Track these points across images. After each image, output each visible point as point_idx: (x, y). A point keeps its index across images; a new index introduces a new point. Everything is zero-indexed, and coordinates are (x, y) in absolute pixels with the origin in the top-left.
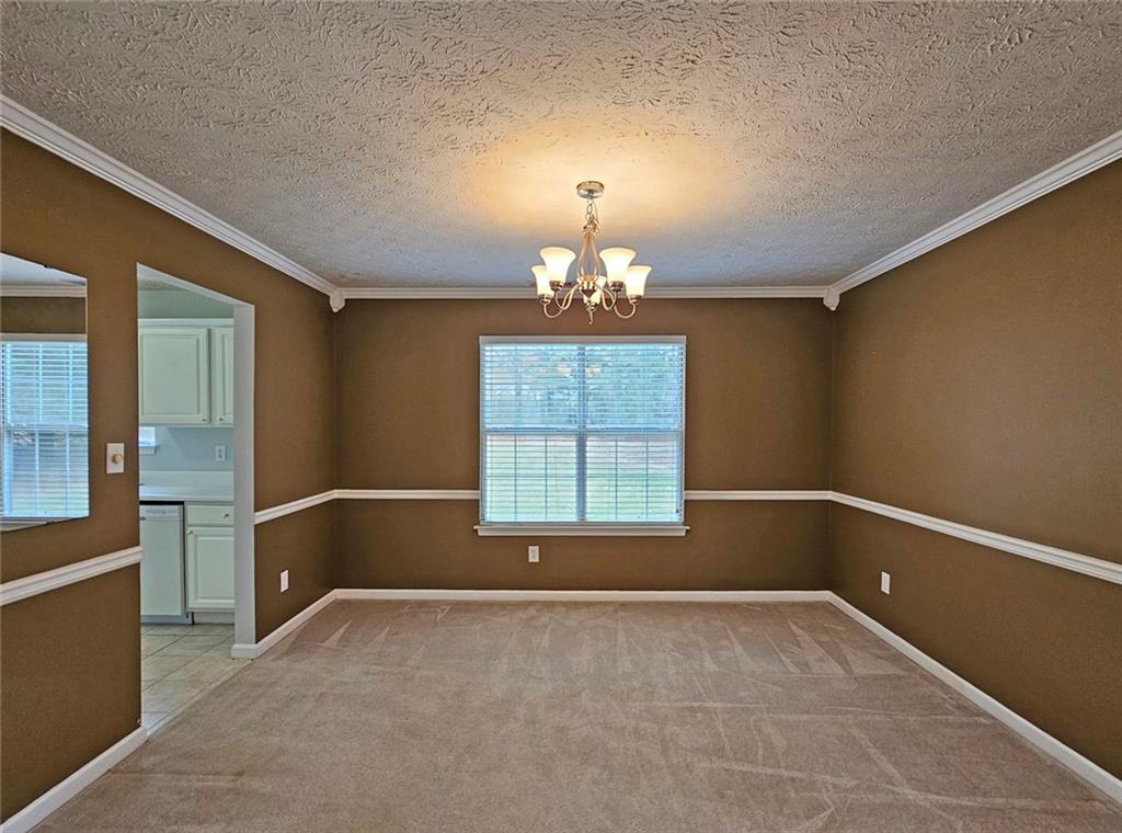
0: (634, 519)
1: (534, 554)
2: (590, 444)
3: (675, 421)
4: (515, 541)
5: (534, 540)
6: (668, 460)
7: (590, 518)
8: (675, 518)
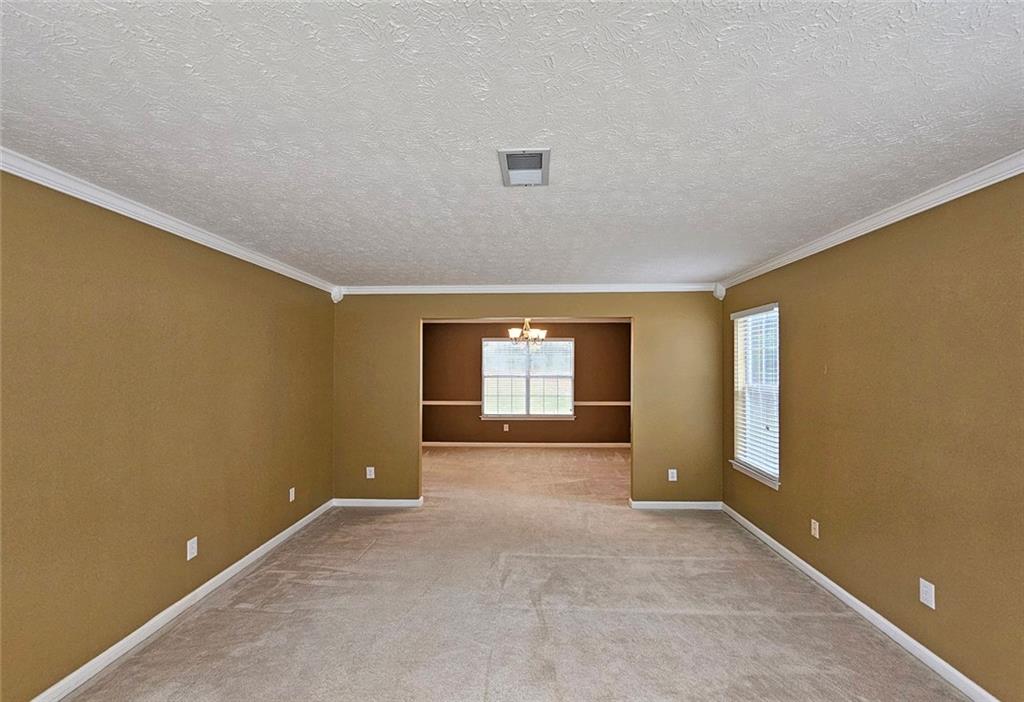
0: (552, 413)
1: (506, 428)
2: (531, 380)
3: (570, 372)
4: (497, 423)
5: (506, 422)
6: (568, 388)
7: (531, 413)
8: (571, 413)
